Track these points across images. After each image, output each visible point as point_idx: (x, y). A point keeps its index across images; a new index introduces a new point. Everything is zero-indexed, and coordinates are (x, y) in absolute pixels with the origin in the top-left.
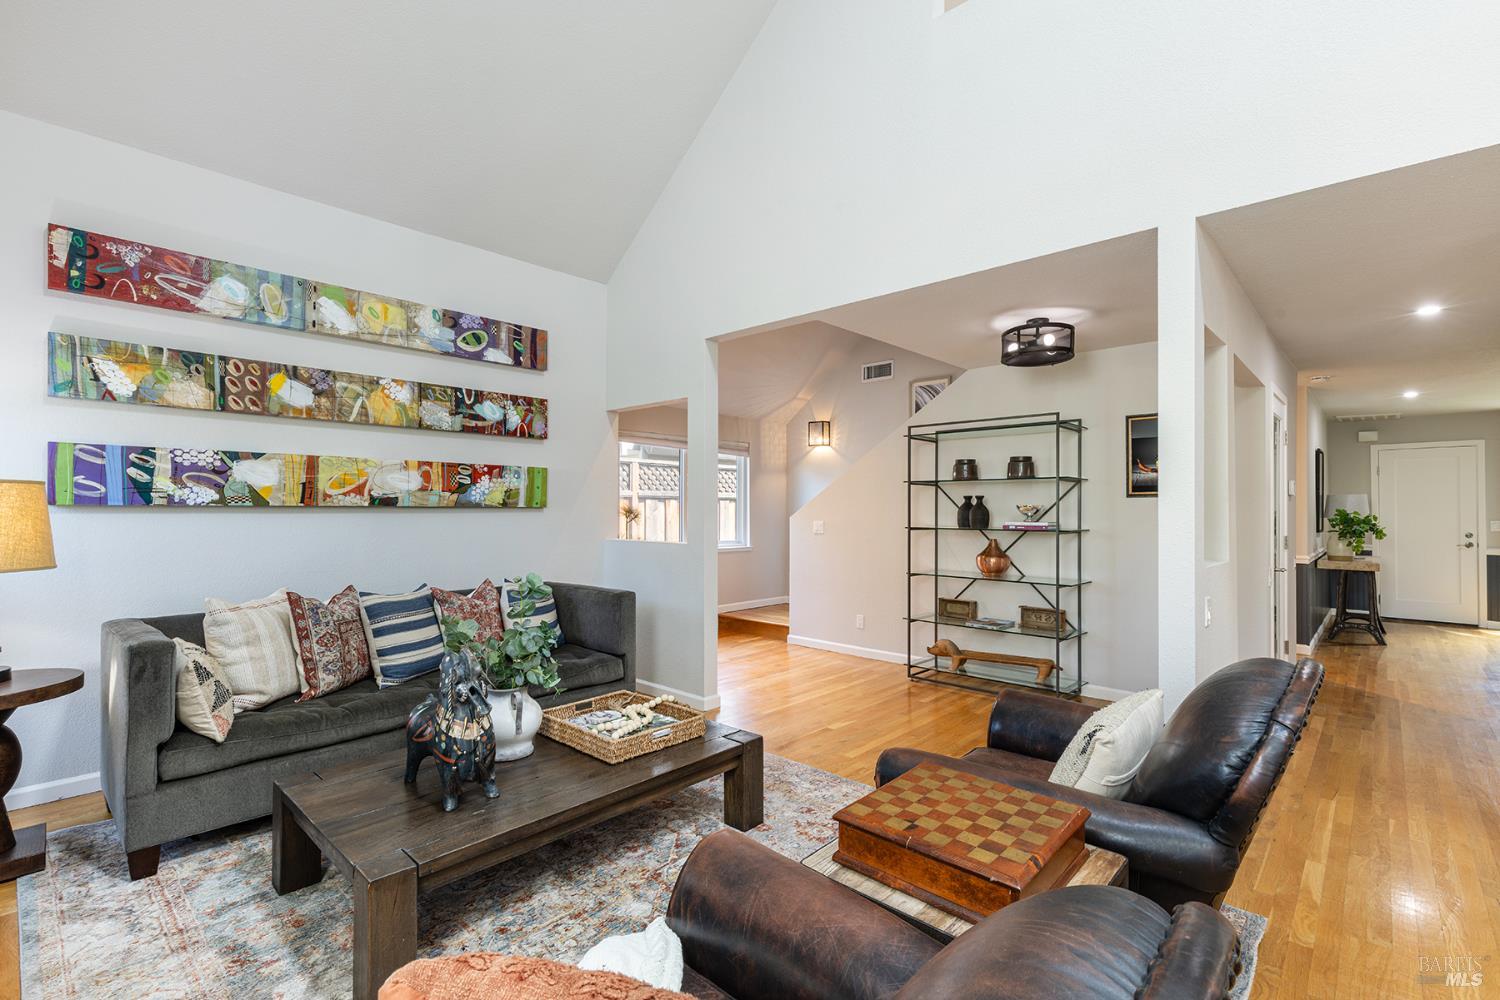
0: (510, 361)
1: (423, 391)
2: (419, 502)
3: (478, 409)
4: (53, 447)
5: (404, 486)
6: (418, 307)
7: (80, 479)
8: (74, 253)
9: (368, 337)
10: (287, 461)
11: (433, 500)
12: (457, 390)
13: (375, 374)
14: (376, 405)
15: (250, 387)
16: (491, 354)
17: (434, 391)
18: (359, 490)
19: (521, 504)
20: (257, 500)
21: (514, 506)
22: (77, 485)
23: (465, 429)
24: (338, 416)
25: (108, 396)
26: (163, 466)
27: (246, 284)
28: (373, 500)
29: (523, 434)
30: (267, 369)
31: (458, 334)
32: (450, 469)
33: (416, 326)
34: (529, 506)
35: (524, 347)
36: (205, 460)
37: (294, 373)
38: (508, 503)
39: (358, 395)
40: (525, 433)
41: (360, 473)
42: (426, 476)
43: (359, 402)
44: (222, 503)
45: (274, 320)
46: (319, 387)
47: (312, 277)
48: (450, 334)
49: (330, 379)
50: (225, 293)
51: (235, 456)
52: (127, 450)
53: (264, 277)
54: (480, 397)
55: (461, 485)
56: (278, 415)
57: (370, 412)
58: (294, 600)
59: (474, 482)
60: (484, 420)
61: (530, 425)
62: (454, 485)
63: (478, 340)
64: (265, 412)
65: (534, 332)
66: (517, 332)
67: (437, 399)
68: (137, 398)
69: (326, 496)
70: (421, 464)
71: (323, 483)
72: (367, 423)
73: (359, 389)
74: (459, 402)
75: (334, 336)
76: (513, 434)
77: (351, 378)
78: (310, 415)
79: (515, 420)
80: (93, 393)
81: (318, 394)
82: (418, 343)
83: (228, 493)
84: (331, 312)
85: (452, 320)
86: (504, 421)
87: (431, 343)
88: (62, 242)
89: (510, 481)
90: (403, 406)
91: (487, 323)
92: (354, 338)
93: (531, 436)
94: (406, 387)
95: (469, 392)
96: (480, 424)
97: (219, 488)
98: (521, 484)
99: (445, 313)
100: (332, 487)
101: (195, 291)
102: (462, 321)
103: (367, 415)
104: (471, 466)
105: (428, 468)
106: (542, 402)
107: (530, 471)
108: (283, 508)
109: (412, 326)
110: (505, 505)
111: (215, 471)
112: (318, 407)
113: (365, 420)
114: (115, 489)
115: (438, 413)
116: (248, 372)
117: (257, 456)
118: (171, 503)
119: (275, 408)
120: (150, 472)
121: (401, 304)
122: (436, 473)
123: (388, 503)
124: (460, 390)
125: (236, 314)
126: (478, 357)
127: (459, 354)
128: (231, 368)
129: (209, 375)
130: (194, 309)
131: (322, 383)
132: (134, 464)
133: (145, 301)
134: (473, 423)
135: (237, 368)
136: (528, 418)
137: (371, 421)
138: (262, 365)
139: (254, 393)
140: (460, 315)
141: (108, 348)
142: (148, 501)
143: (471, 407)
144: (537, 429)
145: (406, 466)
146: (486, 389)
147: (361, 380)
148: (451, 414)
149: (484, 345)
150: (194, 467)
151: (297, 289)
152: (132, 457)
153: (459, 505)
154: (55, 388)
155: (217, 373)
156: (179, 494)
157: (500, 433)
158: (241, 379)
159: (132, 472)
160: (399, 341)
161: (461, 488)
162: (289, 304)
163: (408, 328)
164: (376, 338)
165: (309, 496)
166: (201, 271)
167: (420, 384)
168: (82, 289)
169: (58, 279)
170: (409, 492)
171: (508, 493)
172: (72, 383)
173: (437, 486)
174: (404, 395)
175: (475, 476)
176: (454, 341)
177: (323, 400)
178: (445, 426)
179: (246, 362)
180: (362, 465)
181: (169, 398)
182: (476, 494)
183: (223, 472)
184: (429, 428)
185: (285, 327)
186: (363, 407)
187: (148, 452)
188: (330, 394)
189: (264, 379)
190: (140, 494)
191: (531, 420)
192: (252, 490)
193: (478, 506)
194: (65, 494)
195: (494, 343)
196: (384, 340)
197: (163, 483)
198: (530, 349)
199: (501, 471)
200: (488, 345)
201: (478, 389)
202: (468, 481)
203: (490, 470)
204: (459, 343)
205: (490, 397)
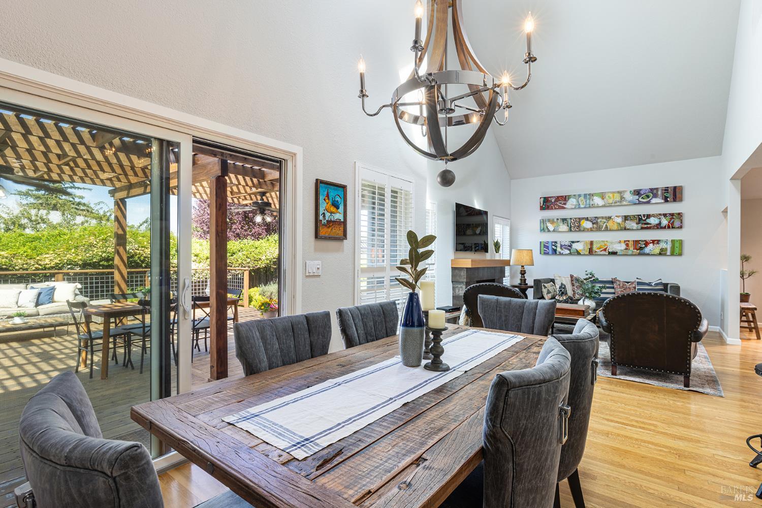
0: (663, 201)
1: (626, 218)
2: (625, 253)
3: (648, 221)
4: (541, 242)
5: (620, 248)
6: (624, 192)
7: (545, 249)
8: (544, 202)
9: (608, 205)
10: (586, 243)
11: (630, 252)
12: (639, 215)
13: (610, 215)
14: (610, 224)
15: (577, 225)
16: (654, 201)
17: (630, 217)
18: (605, 250)
19: (668, 253)
20: (578, 253)
21: (665, 255)
22: (544, 250)
23: (642, 228)
24: (599, 229)
25: (549, 231)
26: (559, 245)
27: (575, 199)
28: (609, 253)
29: (669, 227)
30: (580, 219)
31: (639, 197)
32: (636, 242)
33: (623, 198)
34: (672, 254)
35: (670, 195)
36: (567, 243)
37: (587, 219)
38: (662, 253)
39: (605, 222)
40: (670, 226)
41: (605, 245)
42: (627, 245)
43: (605, 224)
44: (570, 254)
45: (582, 206)
46: (594, 222)
47: (592, 192)
48: (637, 197)
49: (596, 219)
50: (572, 202)
51: (573, 242)
52: (552, 242)
53: (580, 196)
54: (649, 216)
55: (641, 247)
56: (583, 231)
57: (608, 227)
58: (572, 276)
59: (646, 246)
60: (650, 224)
61: (672, 224)
62: (638, 247)
63: (648, 197)
64: (580, 231)
65: (675, 188)
66: (666, 190)
67: (631, 220)
68: (554, 231)
69: (595, 252)
70: (625, 241)
71: (595, 249)
72: (607, 230)
73: (605, 220)
74: (640, 219)
75: (598, 207)
76: (665, 228)
77: (603, 218)
78: (591, 230)
79: (665, 222)
80: (547, 231)
81: (593, 224)
82: (624, 203)
83: (572, 251)
84: (597, 201)
85: (637, 193)
86: (660, 223)
87: (629, 202)
88: (542, 199)
89: (662, 245)
90: (619, 224)
91: (652, 190)
92: (604, 206)
93: (672, 228)
94: (620, 218)
95: (644, 216)
96: (648, 226)
97: (570, 250)
98: (669, 246)
99: (635, 191)
100: (597, 249)
101: (565, 204)
102: (642, 192)
103: (607, 228)
104: (645, 241)
105: (628, 242)
106: (679, 214)
107: (673, 241)
108: (584, 255)
109: (622, 198)
110: (660, 254)
111: (569, 246)
112: (593, 227)
113: (607, 229)
114: (550, 252)
115: (633, 225)
116: (576, 221)
117: (578, 242)
118: (561, 254)
119: (582, 229)
120: (556, 247)
121: (618, 192)
122: (631, 244)
123: (614, 253)
124: (640, 215)
125: (574, 207)
126: (648, 202)
127: (640, 203)
128: (572, 221)
129: (568, 223)
130: (565, 208)
131: (594, 221)
132: (554, 245)
133: (555, 209)
134: (646, 226)
135: (574, 220)
136: (672, 221)
137: (609, 229)
138: (579, 218)
139: (578, 226)
140: (641, 190)
141: (549, 220)
142: (556, 253)
143: (645, 220)
144: (677, 224)
145: (620, 242)
146: (651, 213)
147: (606, 218)
148: (637, 224)
149: (651, 198)
150: (565, 245)
151: (588, 197)
152: (553, 244)
153: (640, 254)
154: (541, 230)
155: (569, 222)
156: (562, 252)
157: (658, 228)
158: (574, 223)
159: (553, 247)
160: (618, 204)
161: (641, 248)
162: (586, 201)
163: (621, 199)
164: (611, 205)
165: (591, 252)
166: (565, 199)
167: (625, 216)
168: (545, 209)
169: (542, 208)
170: (621, 250)
171: (662, 250)
172: (544, 229)
173: (632, 249)
174: (619, 220)
175: (647, 244)
176: (638, 199)
177: (595, 225)
178: (634, 228)
179: (575, 218)
180: (606, 243)
181: (560, 230)
182: (647, 250)
183: (570, 246)
184: (628, 229)
185: (585, 208)
186: (606, 225)
187: (556, 242)
188: (597, 223)
189: (579, 222)
190: (555, 251)
191: (673, 222)
192: (577, 250)
193: (648, 254)
194: (543, 253)
195: (655, 196)
196: (613, 205)
197: (559, 249)
198: (674, 194)
199: (658, 242)
200: (653, 197)
201: (648, 214)
202: (644, 246)
203: (653, 242)
204: (640, 200)
205: (654, 216)
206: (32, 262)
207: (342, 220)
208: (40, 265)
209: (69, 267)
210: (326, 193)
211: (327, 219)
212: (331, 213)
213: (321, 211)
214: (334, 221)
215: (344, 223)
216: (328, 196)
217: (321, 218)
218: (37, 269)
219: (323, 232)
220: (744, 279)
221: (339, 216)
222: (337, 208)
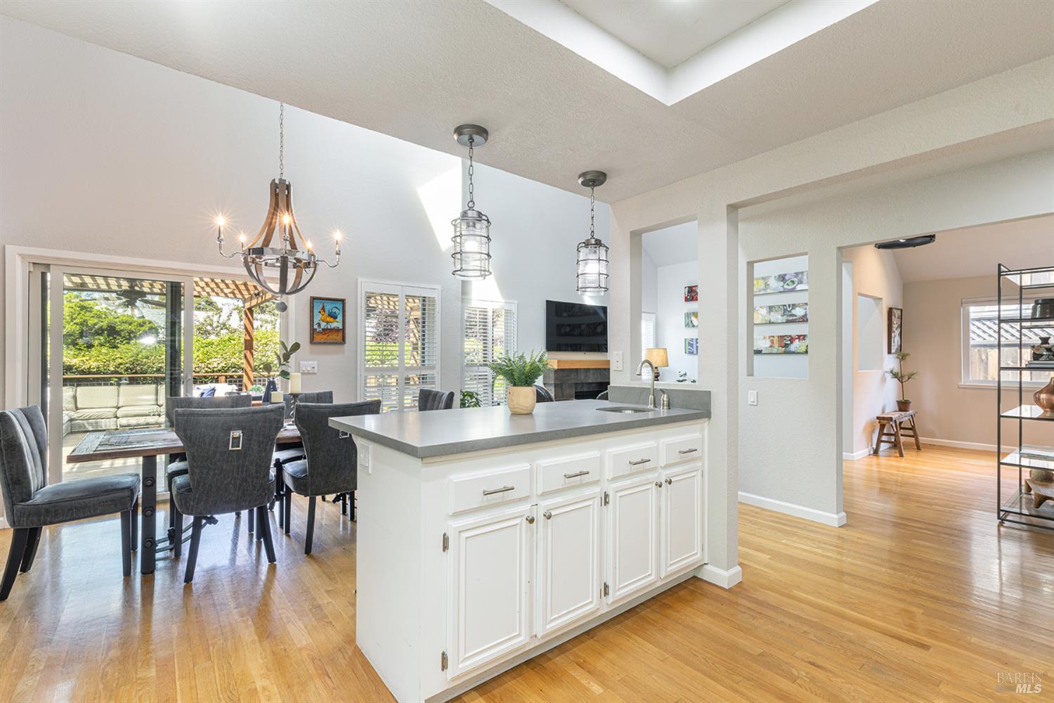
1: (771, 309)
2: (770, 352)
3: (793, 312)
4: (685, 340)
5: (765, 346)
6: (769, 277)
7: (689, 347)
8: (689, 292)
11: (775, 351)
12: (784, 306)
16: (800, 287)
17: (775, 308)
22: (689, 349)
23: (788, 322)
25: (693, 326)
28: (754, 351)
31: (784, 283)
32: (782, 337)
33: (768, 285)
42: (772, 342)
48: (782, 283)
52: (696, 339)
54: (794, 306)
55: (786, 344)
59: (792, 343)
60: (796, 316)
62: (783, 345)
63: (793, 283)
67: (776, 311)
70: (770, 337)
74: (785, 310)
80: (691, 326)
82: (769, 291)
85: (782, 278)
87: (774, 290)
88: (687, 289)
90: (764, 316)
91: (796, 275)
94: (765, 309)
95: (789, 305)
96: (794, 318)
99: (779, 276)
102: (786, 277)
104: (790, 336)
105: (772, 338)
109: (767, 285)
110: (807, 352)
114: (695, 351)
115: (778, 317)
121: (763, 278)
122: (776, 340)
123: (759, 352)
126: (793, 290)
127: (785, 291)
134: (791, 318)
140: (785, 275)
141: (693, 314)
143: (790, 311)
145: (765, 338)
146: (797, 303)
148: (782, 316)
149: (796, 283)
153: (785, 353)
154: (686, 326)
157: (804, 321)
160: (763, 292)
161: (786, 346)
163: (766, 286)
167: (769, 307)
168: (690, 301)
169: (686, 300)
170: (766, 348)
171: (808, 347)
172: (688, 324)
173: (776, 345)
174: (764, 312)
175: (792, 340)
176: (783, 286)
178: (779, 321)
182: (793, 348)
184: (773, 323)
193: (794, 353)
194: (687, 351)
195: (800, 282)
196: (757, 293)
199: (804, 337)
200: (798, 284)
201: (793, 303)
202: (789, 342)
203: (799, 337)
204: (786, 287)
205: (799, 305)
206: (203, 365)
207: (341, 327)
208: (209, 368)
209: (233, 370)
210: (321, 307)
211: (322, 327)
212: (328, 323)
213: (316, 321)
214: (330, 329)
215: (343, 330)
216: (323, 308)
217: (316, 327)
218: (207, 372)
219: (318, 338)
220: (902, 382)
221: (337, 324)
222: (335, 318)
